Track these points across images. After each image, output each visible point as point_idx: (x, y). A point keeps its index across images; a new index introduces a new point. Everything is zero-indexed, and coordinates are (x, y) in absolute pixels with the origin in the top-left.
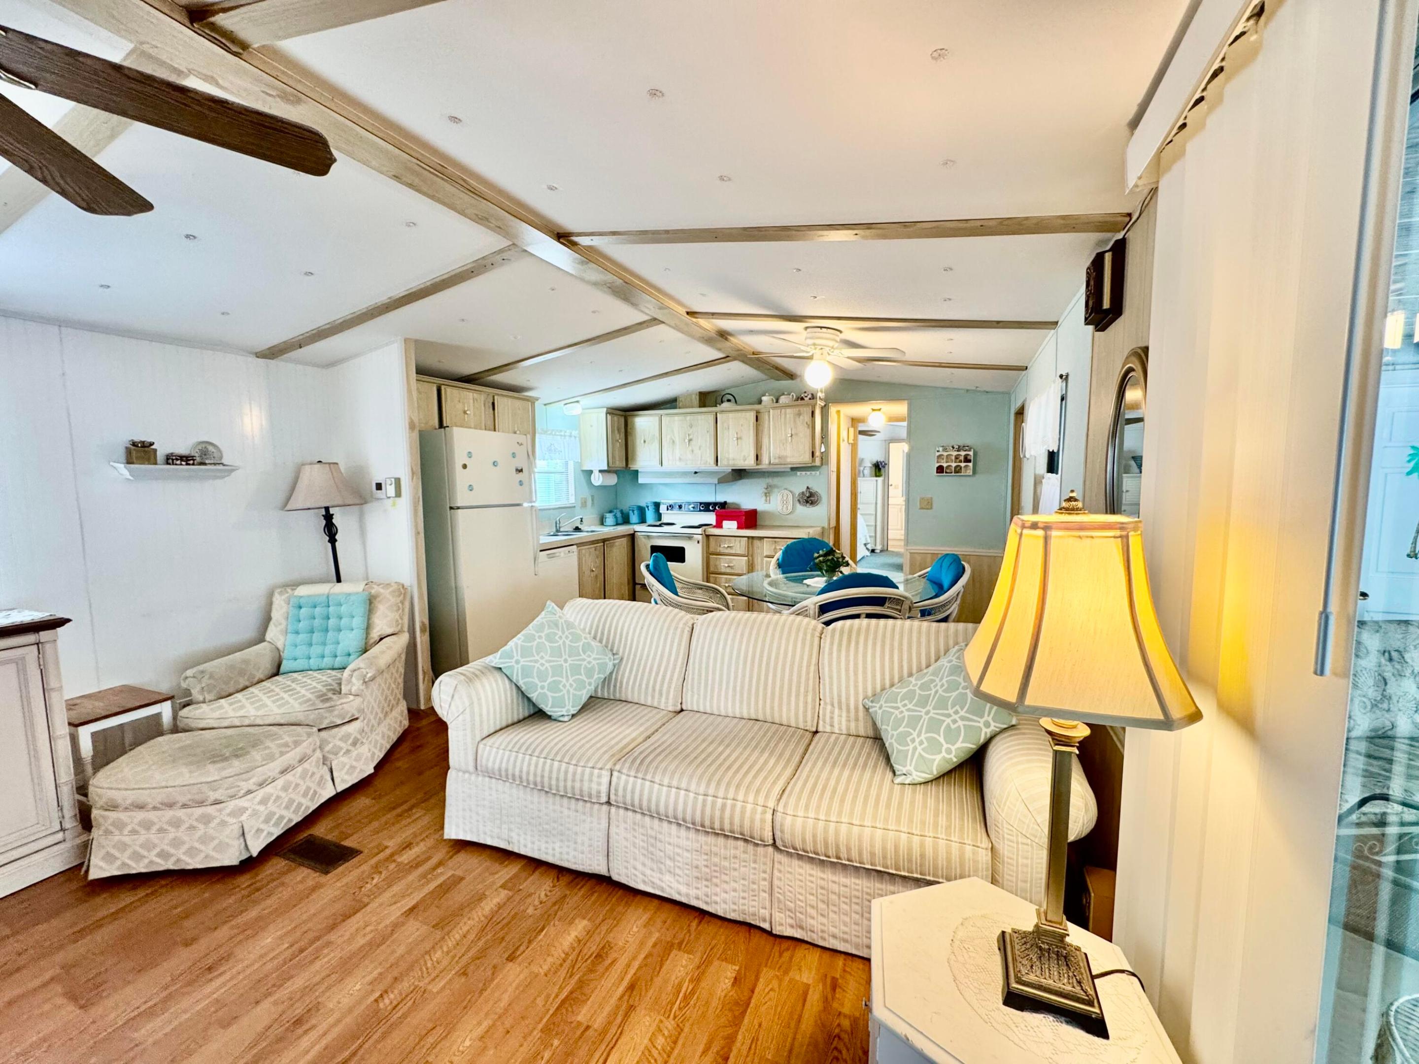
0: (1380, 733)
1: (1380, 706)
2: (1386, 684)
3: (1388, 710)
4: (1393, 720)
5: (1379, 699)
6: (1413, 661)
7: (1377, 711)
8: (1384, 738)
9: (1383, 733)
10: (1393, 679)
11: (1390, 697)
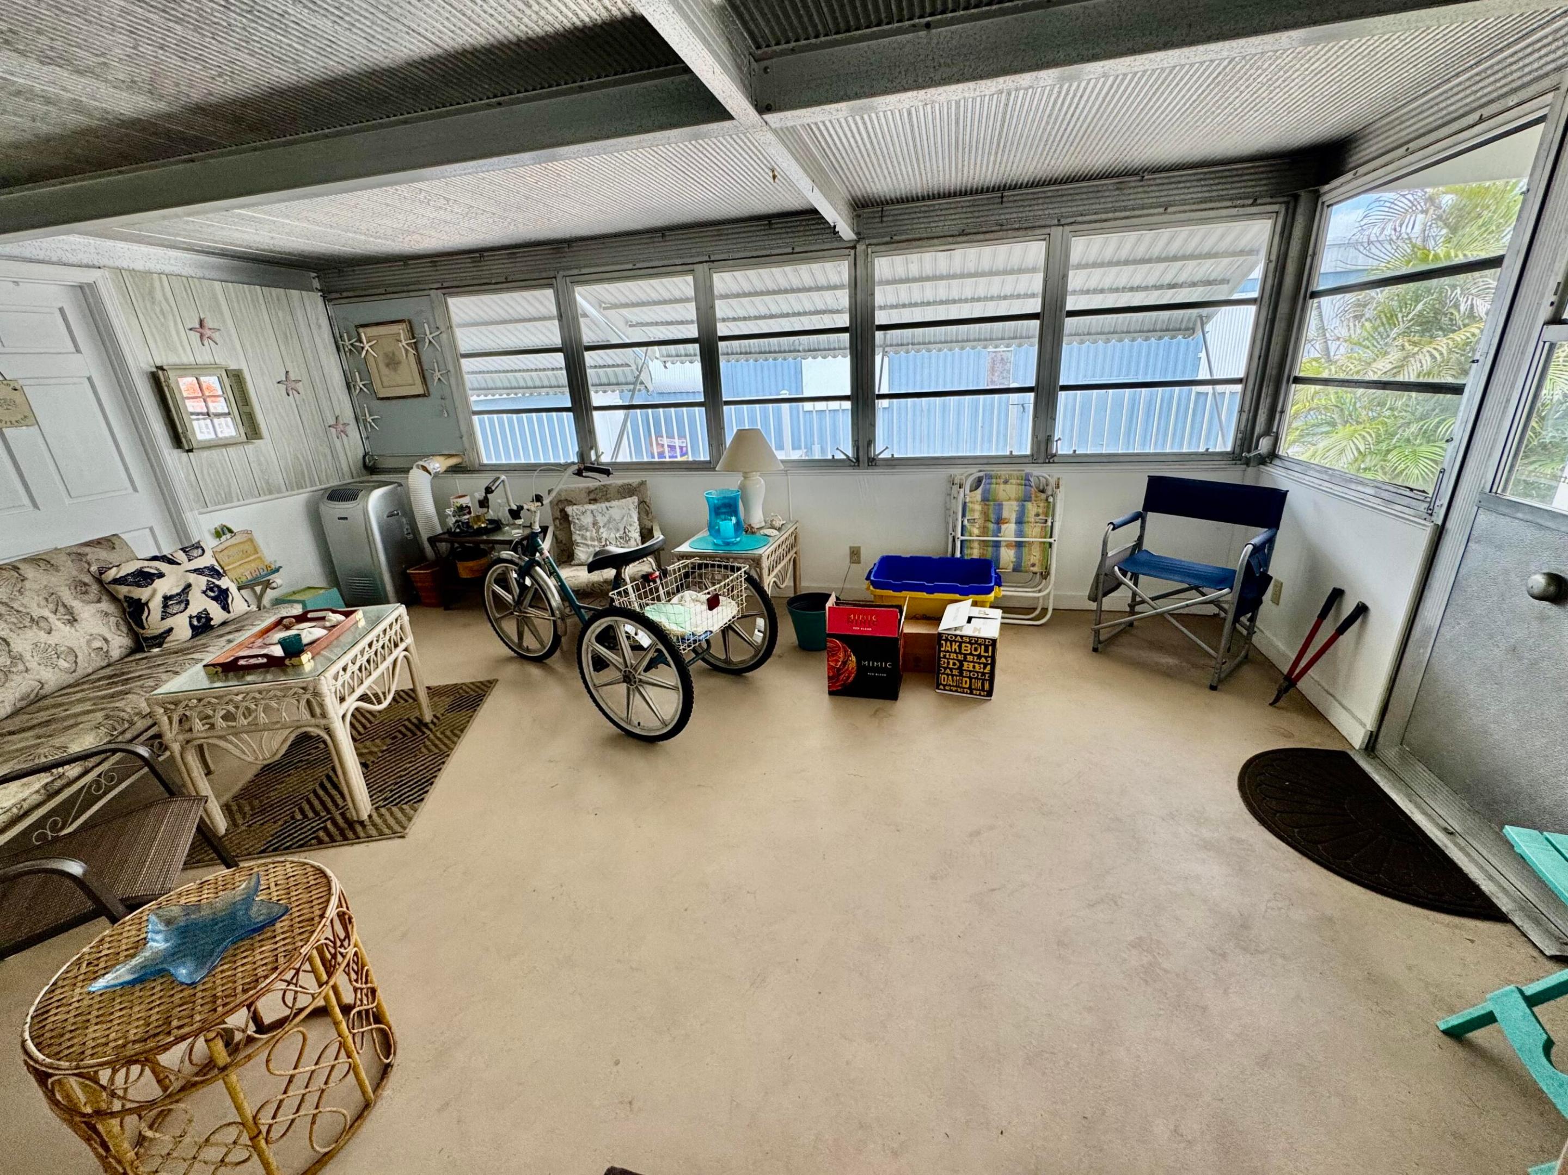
0: (32, 696)
1: (14, 670)
2: (8, 644)
3: (27, 670)
4: (38, 677)
5: (8, 663)
6: (25, 607)
7: (15, 677)
8: (39, 700)
9: (37, 696)
10: (14, 636)
11: (21, 655)
